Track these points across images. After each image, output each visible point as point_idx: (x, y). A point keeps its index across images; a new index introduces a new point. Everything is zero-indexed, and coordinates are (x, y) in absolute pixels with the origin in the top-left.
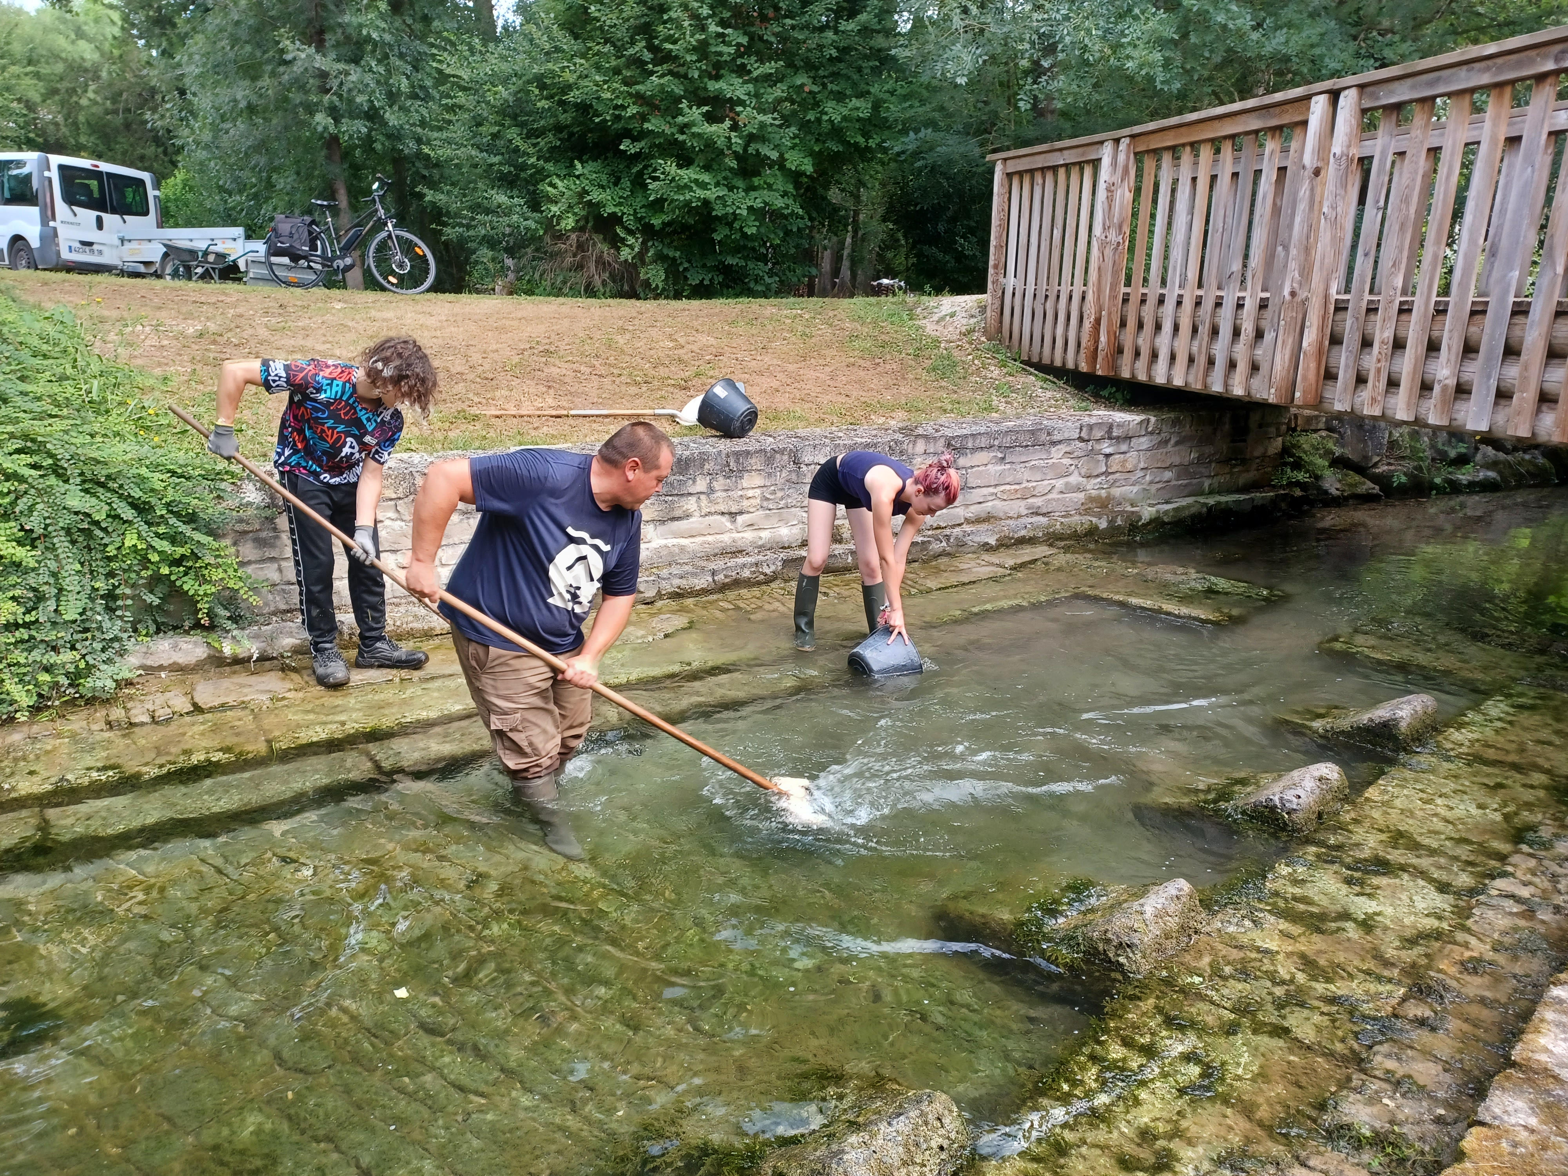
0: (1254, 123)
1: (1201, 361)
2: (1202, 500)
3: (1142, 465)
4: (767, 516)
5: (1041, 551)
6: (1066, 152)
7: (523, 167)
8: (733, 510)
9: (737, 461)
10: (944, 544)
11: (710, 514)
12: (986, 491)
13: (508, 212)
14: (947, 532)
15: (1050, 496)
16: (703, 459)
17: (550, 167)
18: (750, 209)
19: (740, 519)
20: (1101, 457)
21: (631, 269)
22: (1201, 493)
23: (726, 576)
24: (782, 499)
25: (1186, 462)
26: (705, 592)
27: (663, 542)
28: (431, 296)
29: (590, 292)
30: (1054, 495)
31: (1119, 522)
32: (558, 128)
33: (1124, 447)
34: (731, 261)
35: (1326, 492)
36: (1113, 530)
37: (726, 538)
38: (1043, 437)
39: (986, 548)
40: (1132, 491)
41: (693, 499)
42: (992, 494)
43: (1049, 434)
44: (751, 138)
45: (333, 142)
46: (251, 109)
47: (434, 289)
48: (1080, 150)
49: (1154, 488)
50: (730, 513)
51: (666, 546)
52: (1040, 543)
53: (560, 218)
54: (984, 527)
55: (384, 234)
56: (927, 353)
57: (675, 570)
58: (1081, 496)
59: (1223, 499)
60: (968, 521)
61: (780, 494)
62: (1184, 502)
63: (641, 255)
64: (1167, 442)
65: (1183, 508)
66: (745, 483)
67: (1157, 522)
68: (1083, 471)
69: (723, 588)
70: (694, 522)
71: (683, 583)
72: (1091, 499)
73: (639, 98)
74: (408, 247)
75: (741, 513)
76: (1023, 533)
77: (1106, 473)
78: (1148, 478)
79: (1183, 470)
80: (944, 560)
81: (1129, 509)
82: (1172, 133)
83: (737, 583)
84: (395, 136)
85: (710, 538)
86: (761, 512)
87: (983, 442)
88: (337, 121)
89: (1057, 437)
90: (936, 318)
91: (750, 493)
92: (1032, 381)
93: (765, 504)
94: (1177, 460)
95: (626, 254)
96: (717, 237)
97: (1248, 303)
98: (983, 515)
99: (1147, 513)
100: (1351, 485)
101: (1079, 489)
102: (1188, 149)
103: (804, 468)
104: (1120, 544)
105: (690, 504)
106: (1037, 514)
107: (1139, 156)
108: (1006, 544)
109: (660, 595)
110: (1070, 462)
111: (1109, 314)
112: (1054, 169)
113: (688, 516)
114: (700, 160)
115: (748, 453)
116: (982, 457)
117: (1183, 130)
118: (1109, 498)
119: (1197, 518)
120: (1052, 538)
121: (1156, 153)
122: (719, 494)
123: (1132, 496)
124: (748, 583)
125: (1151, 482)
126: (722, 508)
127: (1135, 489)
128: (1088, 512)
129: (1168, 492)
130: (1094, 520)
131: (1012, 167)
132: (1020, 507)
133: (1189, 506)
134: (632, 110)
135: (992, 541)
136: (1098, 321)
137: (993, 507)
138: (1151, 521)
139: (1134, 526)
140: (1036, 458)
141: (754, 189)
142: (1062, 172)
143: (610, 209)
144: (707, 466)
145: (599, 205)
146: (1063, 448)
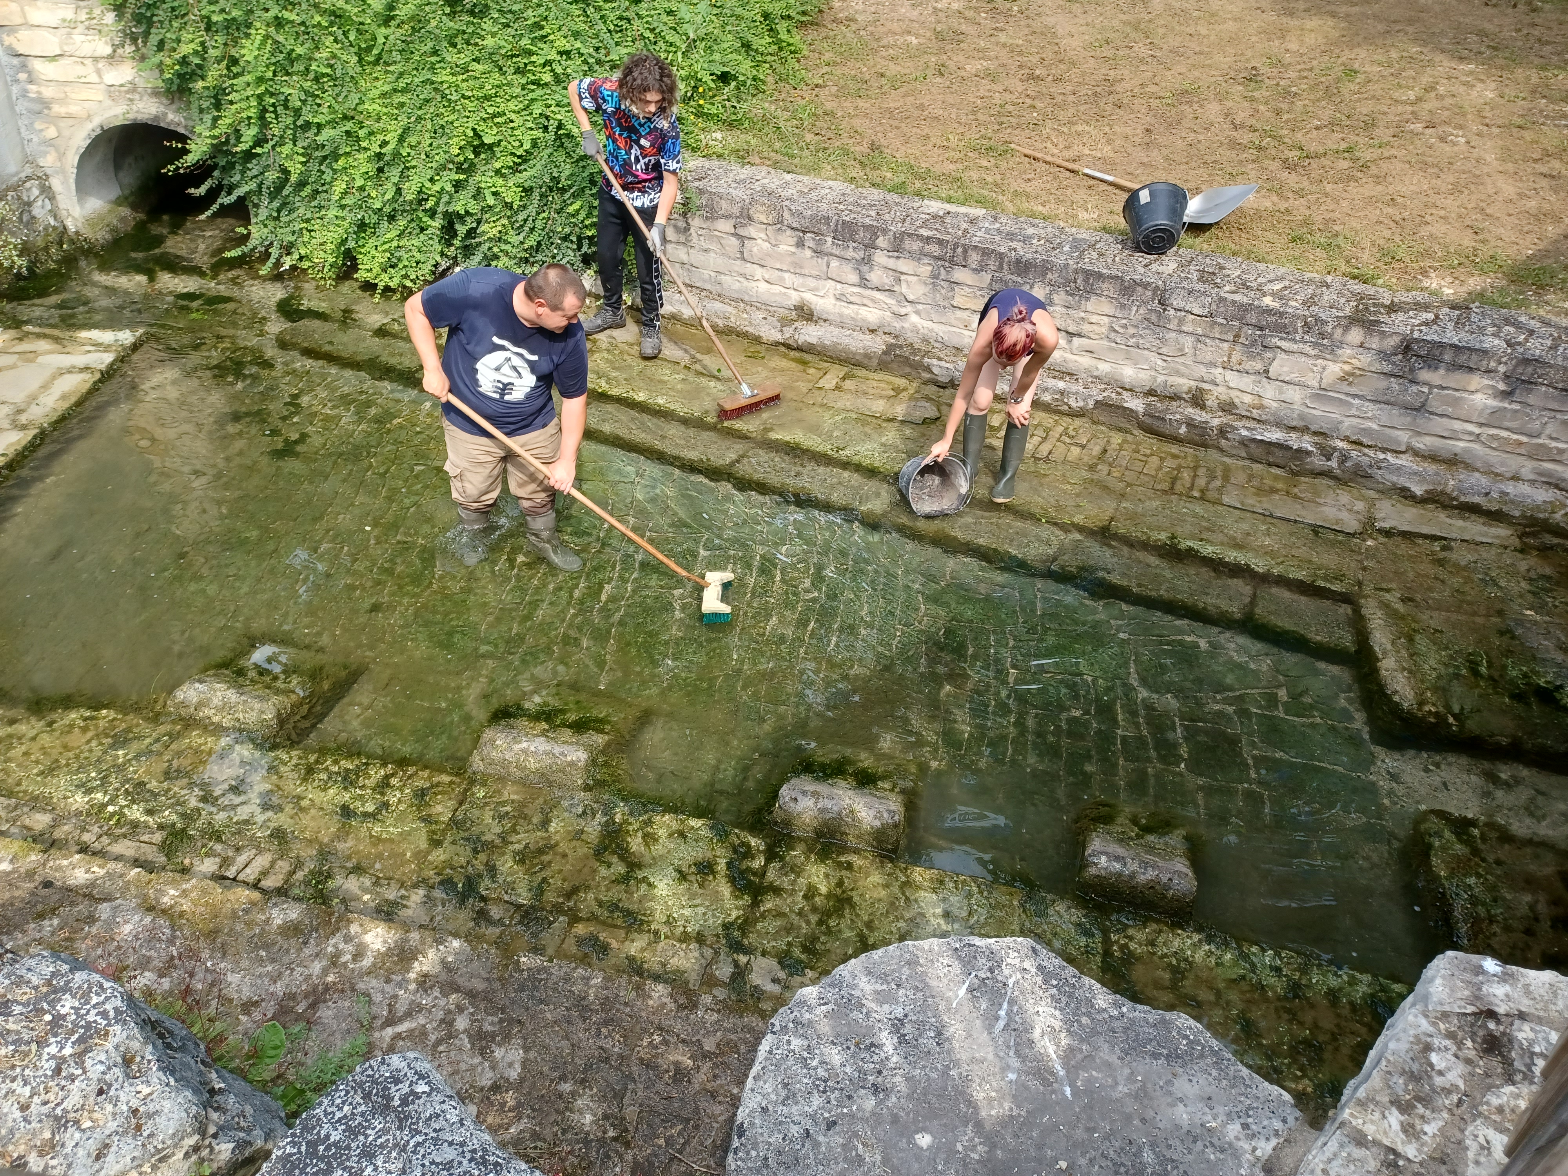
4: (1111, 349)
5: (1480, 532)
8: (1070, 329)
9: (1086, 280)
10: (1334, 463)
12: (1457, 425)
19: (1076, 340)
24: (1133, 336)
39: (1405, 494)
42: (1471, 433)
50: (1068, 332)
52: (1498, 522)
61: (1132, 331)
66: (1090, 306)
76: (1476, 499)
86: (1105, 342)
87: (1476, 361)
91: (1094, 319)
93: (1112, 335)
98: (1445, 455)
116: (1476, 381)
132: (1523, 467)
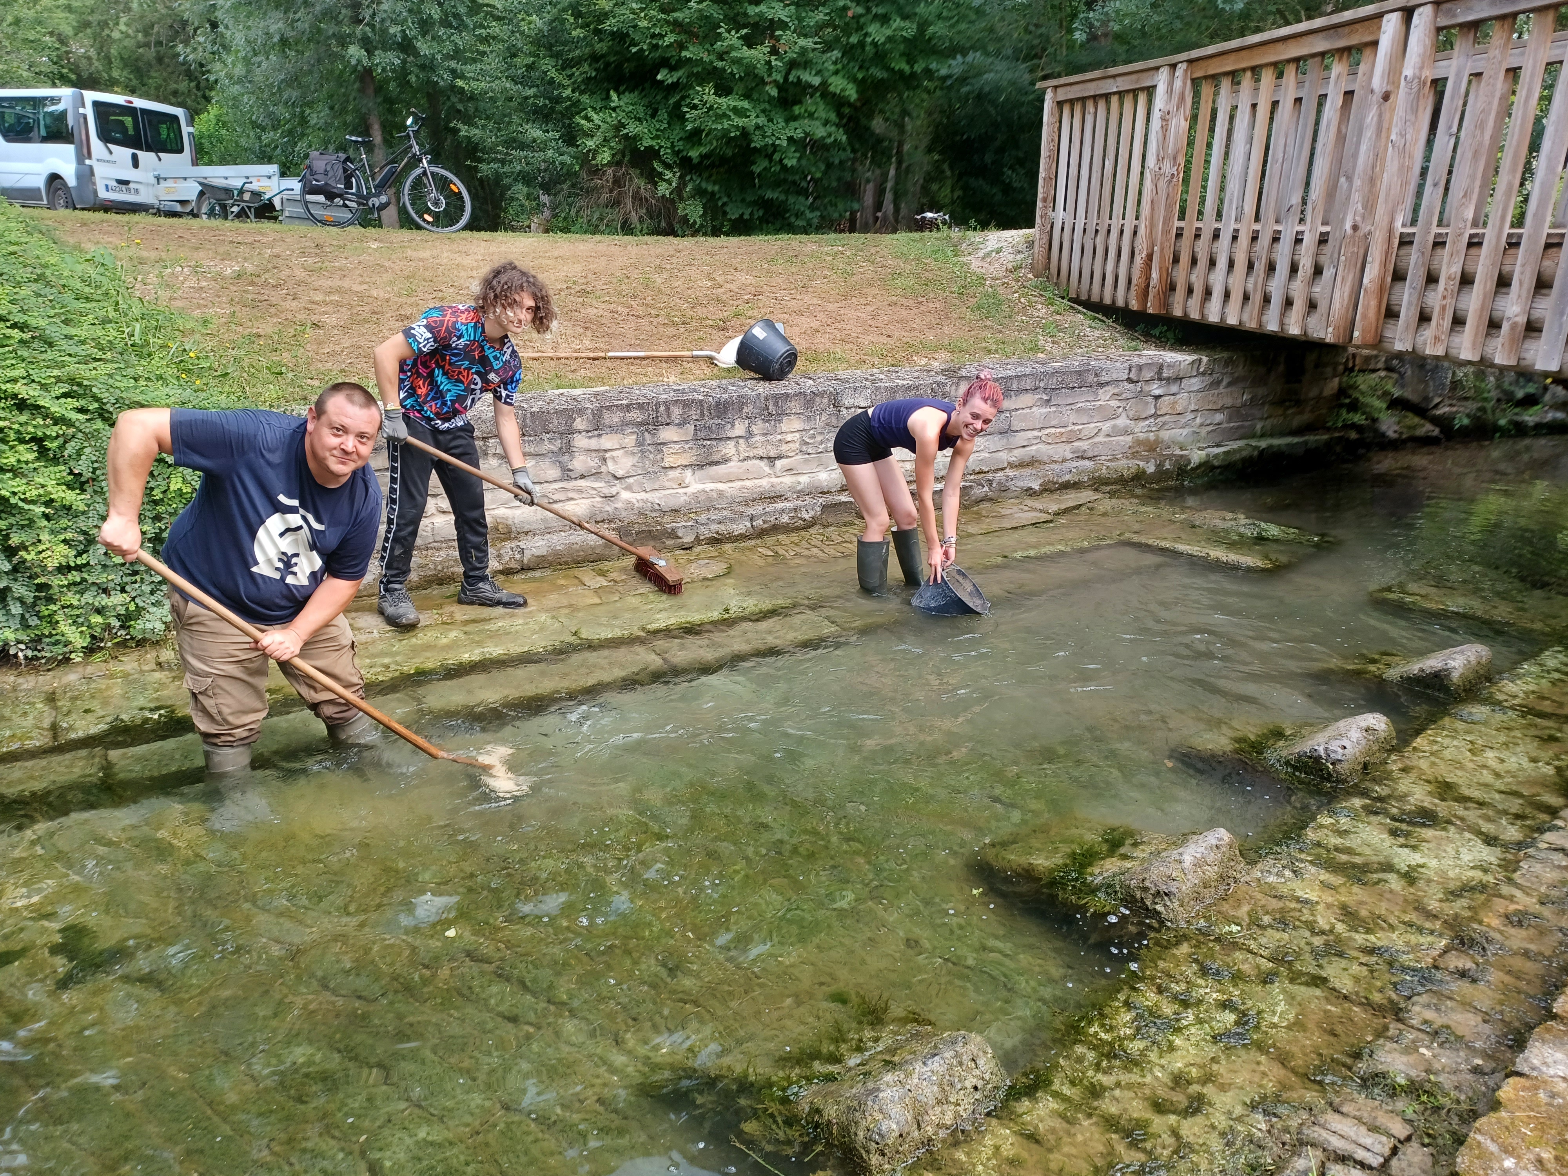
0: (1320, 45)
1: (1257, 299)
2: (1254, 443)
3: (1192, 407)
4: (806, 460)
5: (1086, 496)
6: (1119, 79)
7: (558, 100)
8: (772, 454)
9: (776, 404)
10: (986, 489)
11: (748, 458)
12: (1030, 434)
13: (543, 147)
14: (990, 476)
15: (1096, 440)
16: (742, 402)
17: (585, 99)
18: (790, 139)
19: (779, 463)
20: (1150, 399)
21: (669, 204)
22: (1253, 436)
23: (764, 522)
24: (821, 443)
25: (1238, 403)
26: (743, 537)
27: (701, 487)
28: (467, 234)
29: (627, 229)
30: (1100, 439)
31: (1167, 466)
32: (594, 58)
33: (1174, 388)
34: (770, 195)
35: (1383, 435)
36: (1161, 474)
37: (765, 483)
38: (1091, 378)
39: (1030, 493)
40: (1181, 434)
41: (731, 444)
42: (1037, 437)
43: (1096, 375)
44: (792, 65)
45: (366, 75)
46: (284, 42)
47: (473, 226)
48: (1134, 77)
49: (1204, 431)
50: (769, 458)
51: (704, 491)
52: (1085, 488)
53: (595, 152)
54: (1027, 471)
55: (419, 171)
56: (971, 291)
57: (713, 515)
58: (1129, 439)
59: (1276, 442)
60: (1011, 465)
61: (819, 438)
62: (1235, 445)
63: (679, 190)
64: (1218, 383)
65: (1234, 451)
66: (784, 426)
67: (1206, 466)
68: (1131, 414)
69: (761, 533)
70: (733, 467)
71: (722, 528)
72: (1139, 442)
73: (677, 26)
74: (443, 184)
75: (780, 457)
76: (1067, 477)
77: (1155, 416)
78: (1198, 420)
79: (1234, 412)
80: (986, 505)
81: (1178, 452)
82: (1233, 56)
83: (776, 528)
84: (429, 66)
85: (748, 483)
86: (800, 457)
87: (1029, 384)
88: (370, 53)
89: (1104, 378)
90: (981, 254)
91: (789, 437)
92: (1080, 319)
93: (804, 448)
94: (1229, 402)
95: (663, 189)
96: (757, 169)
97: (1307, 238)
98: (1027, 459)
99: (1197, 456)
100: (1410, 428)
101: (1126, 432)
102: (1249, 74)
103: (844, 411)
104: (1168, 489)
105: (729, 448)
106: (1083, 458)
107: (1196, 83)
108: (1049, 489)
109: (698, 541)
110: (1118, 404)
111: (1162, 249)
112: (1107, 96)
113: (726, 461)
114: (739, 88)
115: (787, 396)
116: (1027, 399)
117: (1244, 53)
118: (1158, 441)
119: (1248, 462)
120: (1098, 483)
121: (1215, 78)
122: (757, 438)
123: (1181, 439)
124: (787, 529)
125: (1201, 425)
126: (761, 452)
127: (1185, 432)
128: (1135, 455)
129: (1220, 435)
130: (1142, 464)
131: (1062, 95)
132: (1066, 451)
133: (1240, 450)
134: (670, 39)
135: (1036, 486)
136: (1150, 257)
137: (1037, 451)
138: (1201, 465)
139: (1182, 470)
140: (1083, 400)
141: (795, 118)
142: (1115, 100)
143: (647, 142)
144: (745, 410)
145: (636, 138)
146: (1111, 390)
